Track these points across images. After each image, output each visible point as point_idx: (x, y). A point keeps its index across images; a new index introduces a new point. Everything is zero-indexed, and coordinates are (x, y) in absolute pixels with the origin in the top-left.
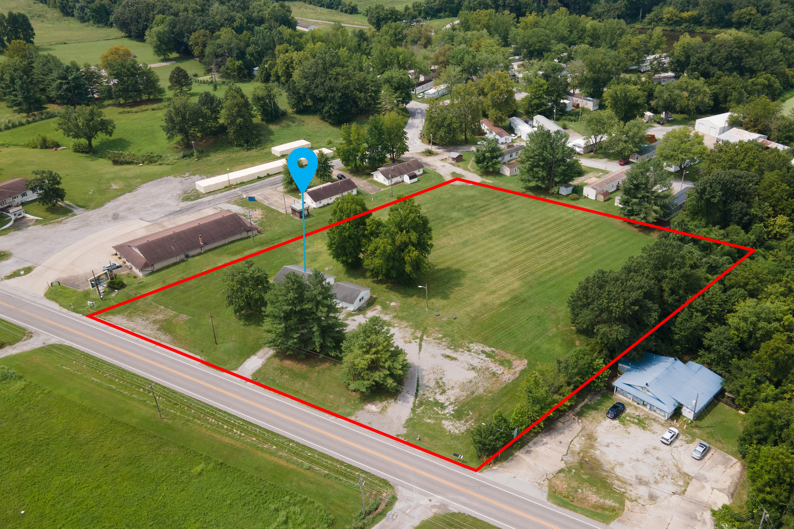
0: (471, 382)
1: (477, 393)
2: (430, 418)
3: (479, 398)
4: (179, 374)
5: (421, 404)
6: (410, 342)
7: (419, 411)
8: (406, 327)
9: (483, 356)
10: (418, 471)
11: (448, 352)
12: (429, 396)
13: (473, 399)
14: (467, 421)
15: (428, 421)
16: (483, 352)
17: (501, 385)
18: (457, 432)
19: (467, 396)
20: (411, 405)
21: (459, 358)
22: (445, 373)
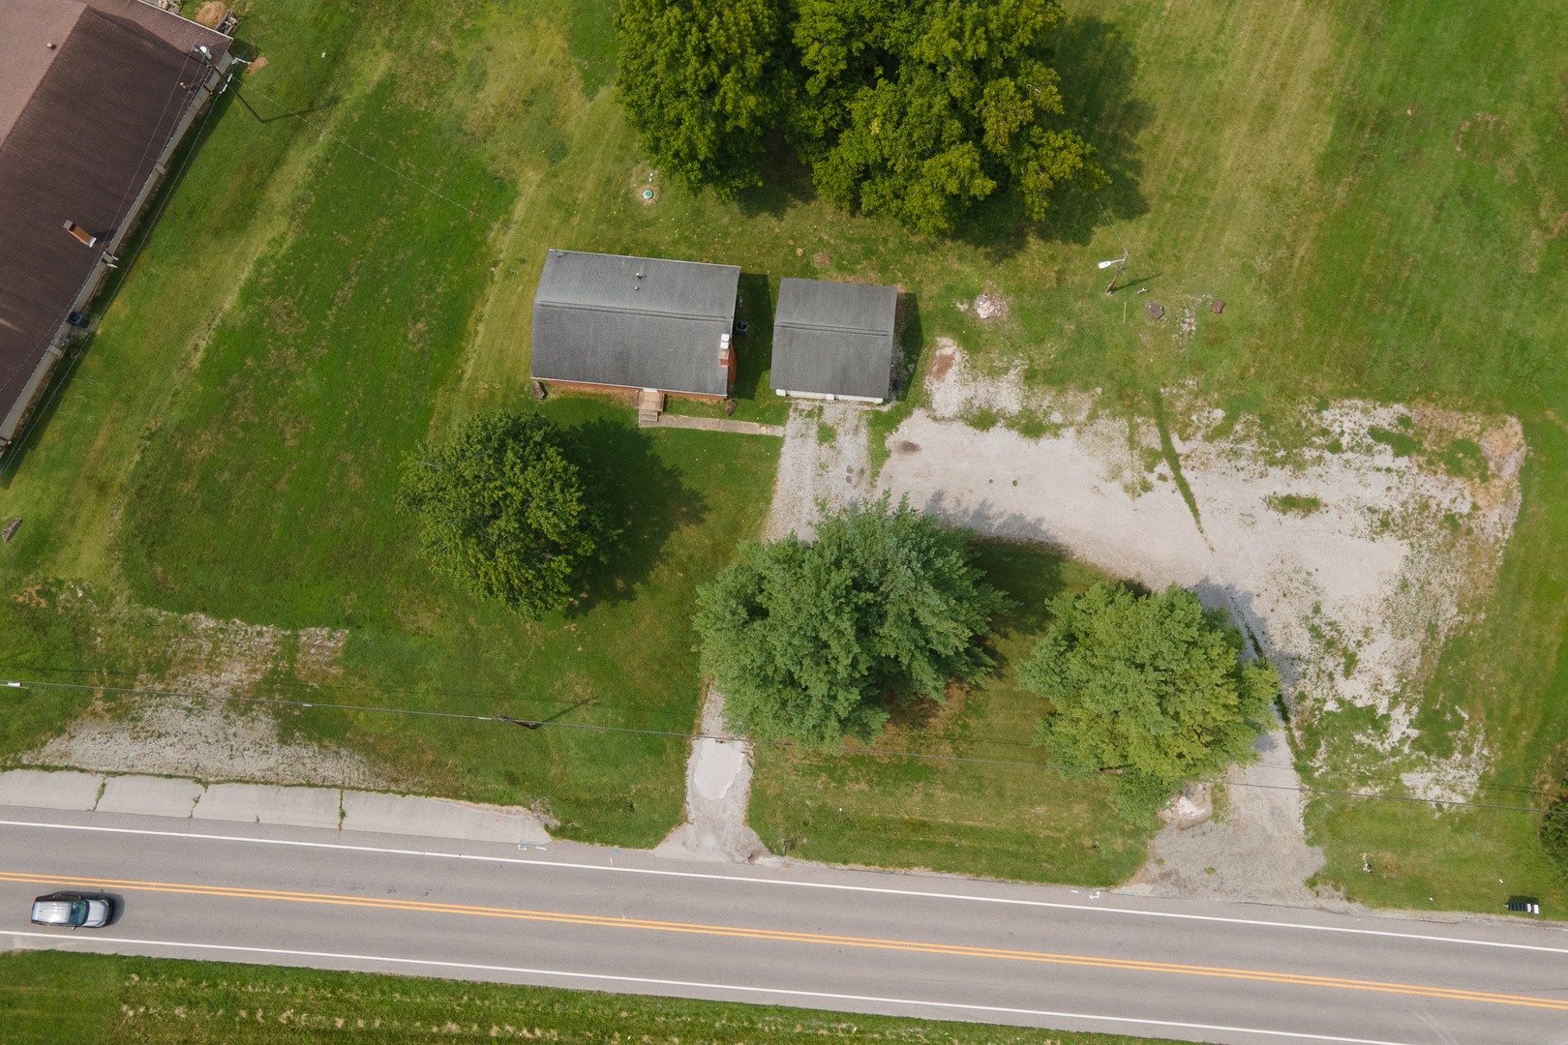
0: (1404, 586)
1: (1443, 630)
2: (1362, 780)
3: (1458, 647)
4: (533, 915)
5: (1312, 736)
6: (1146, 487)
7: (1319, 763)
8: (1093, 416)
9: (1385, 456)
10: (1436, 992)
11: (1279, 481)
12: (1317, 694)
13: (1446, 658)
14: (1467, 751)
15: (1363, 791)
16: (1377, 434)
17: (1492, 560)
18: (1460, 800)
19: (1424, 650)
20: (1284, 754)
21: (1323, 493)
22: (1318, 579)
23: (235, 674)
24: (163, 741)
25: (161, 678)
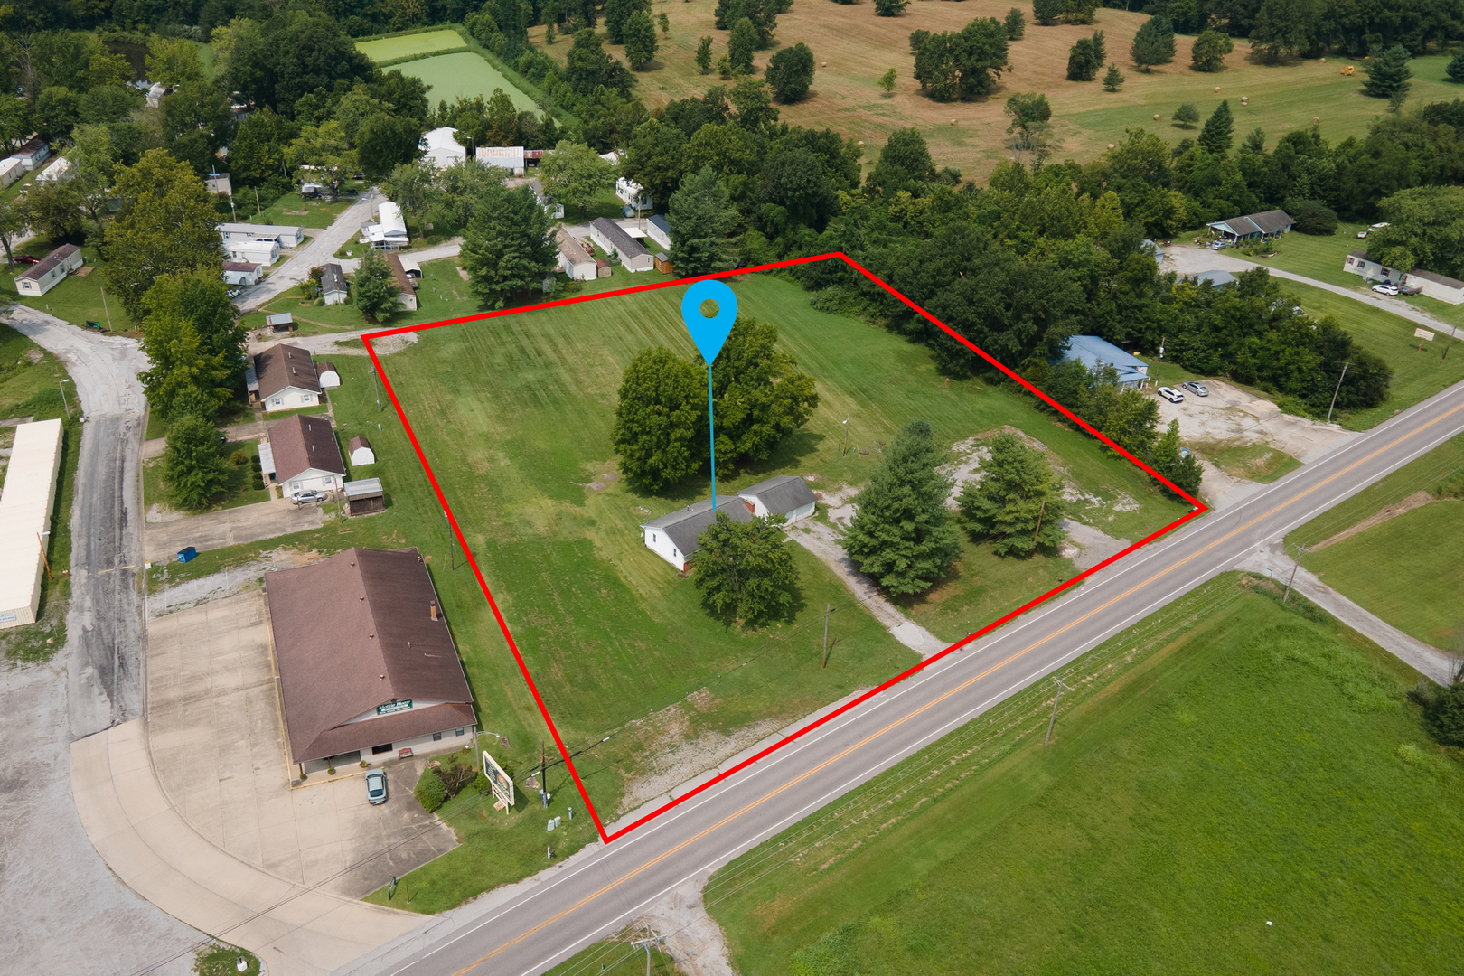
2: (1104, 516)
5: (1074, 514)
7: (1087, 519)
14: (1119, 494)
15: (1110, 519)
16: (974, 446)
18: (1137, 506)
23: (675, 729)
24: (675, 768)
25: (643, 750)
